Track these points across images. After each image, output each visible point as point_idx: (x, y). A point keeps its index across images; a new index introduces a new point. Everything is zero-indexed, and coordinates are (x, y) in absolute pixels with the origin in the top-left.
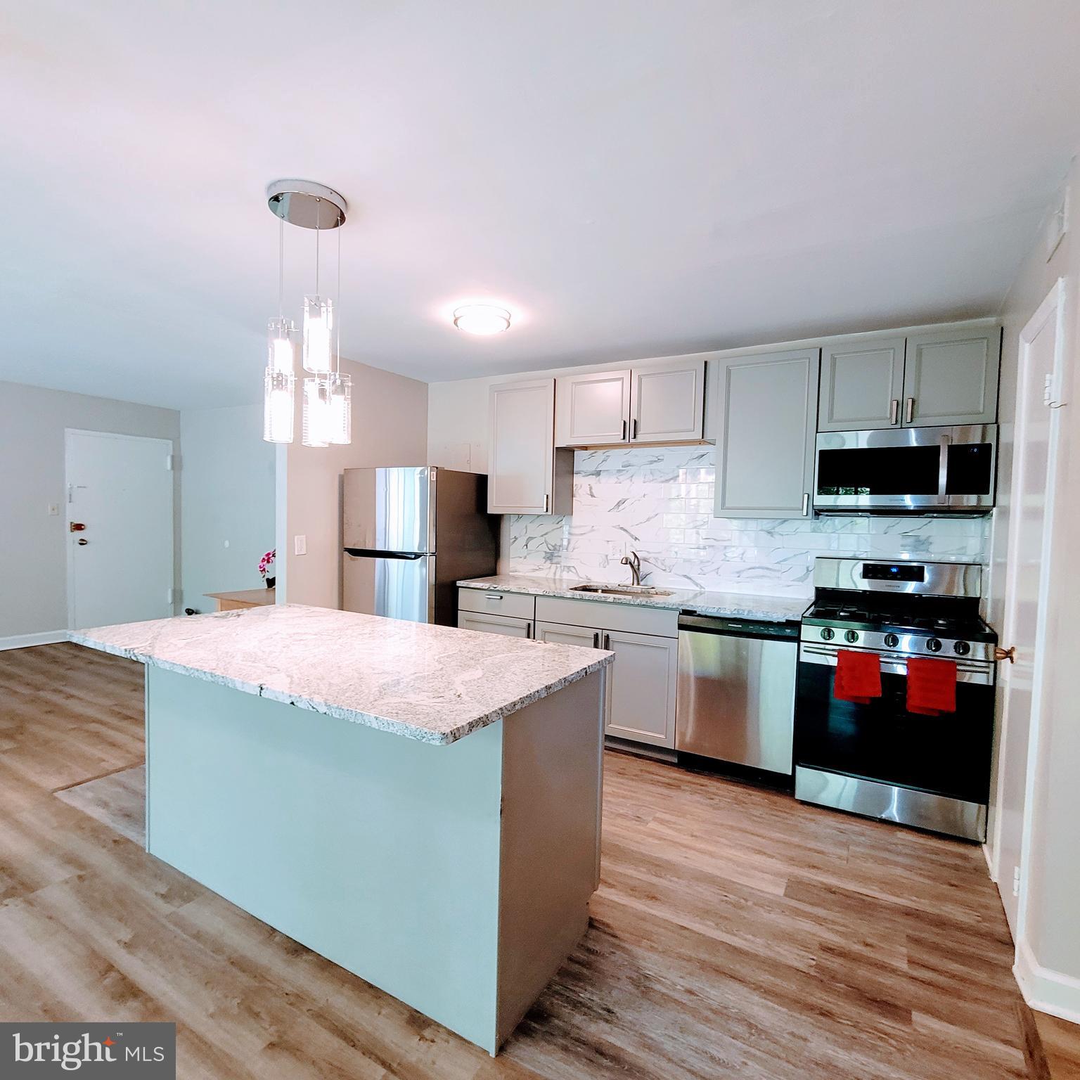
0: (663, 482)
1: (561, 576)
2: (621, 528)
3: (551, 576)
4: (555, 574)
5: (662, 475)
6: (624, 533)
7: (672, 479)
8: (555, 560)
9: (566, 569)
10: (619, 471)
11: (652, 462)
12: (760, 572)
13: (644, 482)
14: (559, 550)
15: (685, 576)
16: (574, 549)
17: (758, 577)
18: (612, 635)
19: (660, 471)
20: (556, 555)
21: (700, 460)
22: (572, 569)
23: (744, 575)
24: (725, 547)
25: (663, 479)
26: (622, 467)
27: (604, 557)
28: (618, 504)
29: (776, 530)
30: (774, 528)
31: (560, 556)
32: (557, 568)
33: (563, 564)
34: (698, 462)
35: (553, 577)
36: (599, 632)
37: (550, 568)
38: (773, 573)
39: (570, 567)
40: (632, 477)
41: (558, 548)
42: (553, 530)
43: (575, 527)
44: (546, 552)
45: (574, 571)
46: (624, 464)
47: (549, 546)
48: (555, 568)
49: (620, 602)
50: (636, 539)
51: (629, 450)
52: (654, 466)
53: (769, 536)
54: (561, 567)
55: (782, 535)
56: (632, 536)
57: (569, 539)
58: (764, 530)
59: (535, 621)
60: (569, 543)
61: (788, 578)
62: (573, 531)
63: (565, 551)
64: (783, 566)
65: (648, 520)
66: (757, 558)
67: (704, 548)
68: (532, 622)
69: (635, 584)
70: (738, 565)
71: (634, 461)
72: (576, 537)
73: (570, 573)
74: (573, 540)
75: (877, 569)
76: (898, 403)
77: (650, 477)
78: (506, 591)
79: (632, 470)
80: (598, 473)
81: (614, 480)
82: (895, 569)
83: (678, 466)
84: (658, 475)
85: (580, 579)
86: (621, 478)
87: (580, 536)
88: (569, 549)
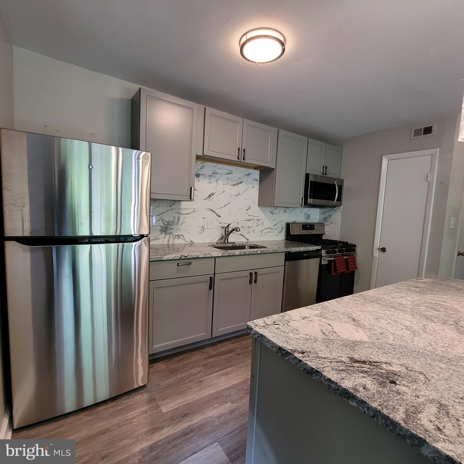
0: (232, 185)
1: (173, 242)
2: (212, 210)
3: (166, 242)
4: (169, 241)
5: (232, 181)
6: (213, 213)
7: (236, 184)
8: (169, 232)
9: (177, 237)
10: (210, 176)
11: (227, 174)
12: (268, 230)
13: (224, 185)
14: (172, 225)
15: (242, 235)
16: (182, 223)
17: (267, 233)
18: (259, 272)
19: (231, 179)
20: (170, 228)
21: (248, 176)
22: (182, 237)
23: (263, 232)
24: (258, 220)
25: (232, 184)
26: (212, 174)
27: (201, 227)
28: (210, 196)
29: (274, 212)
30: (273, 211)
31: (173, 229)
32: (170, 236)
33: (174, 234)
34: (247, 177)
35: (167, 244)
36: (251, 271)
37: (165, 237)
38: (272, 230)
39: (179, 235)
40: (217, 180)
41: (171, 223)
42: (167, 211)
43: (183, 209)
44: (161, 226)
45: (182, 238)
46: (213, 172)
47: (164, 222)
48: (169, 237)
49: (263, 252)
50: (219, 216)
51: (216, 164)
52: (228, 176)
53: (272, 215)
54: (173, 236)
55: (275, 214)
56: (217, 215)
57: (179, 217)
58: (270, 212)
59: (214, 274)
60: (179, 220)
61: (276, 232)
62: (182, 212)
63: (176, 225)
64: (276, 227)
65: (225, 206)
66: (268, 224)
67: (249, 220)
68: (213, 276)
69: (226, 242)
70: (261, 228)
71: (218, 171)
72: (183, 215)
73: (179, 239)
74: (182, 217)
75: (305, 226)
76: (323, 167)
77: (226, 182)
78: (194, 258)
79: (217, 176)
80: (198, 175)
81: (207, 181)
82: (308, 226)
83: (239, 178)
84: (230, 182)
85: (187, 243)
86: (212, 180)
87: (185, 216)
88: (179, 224)
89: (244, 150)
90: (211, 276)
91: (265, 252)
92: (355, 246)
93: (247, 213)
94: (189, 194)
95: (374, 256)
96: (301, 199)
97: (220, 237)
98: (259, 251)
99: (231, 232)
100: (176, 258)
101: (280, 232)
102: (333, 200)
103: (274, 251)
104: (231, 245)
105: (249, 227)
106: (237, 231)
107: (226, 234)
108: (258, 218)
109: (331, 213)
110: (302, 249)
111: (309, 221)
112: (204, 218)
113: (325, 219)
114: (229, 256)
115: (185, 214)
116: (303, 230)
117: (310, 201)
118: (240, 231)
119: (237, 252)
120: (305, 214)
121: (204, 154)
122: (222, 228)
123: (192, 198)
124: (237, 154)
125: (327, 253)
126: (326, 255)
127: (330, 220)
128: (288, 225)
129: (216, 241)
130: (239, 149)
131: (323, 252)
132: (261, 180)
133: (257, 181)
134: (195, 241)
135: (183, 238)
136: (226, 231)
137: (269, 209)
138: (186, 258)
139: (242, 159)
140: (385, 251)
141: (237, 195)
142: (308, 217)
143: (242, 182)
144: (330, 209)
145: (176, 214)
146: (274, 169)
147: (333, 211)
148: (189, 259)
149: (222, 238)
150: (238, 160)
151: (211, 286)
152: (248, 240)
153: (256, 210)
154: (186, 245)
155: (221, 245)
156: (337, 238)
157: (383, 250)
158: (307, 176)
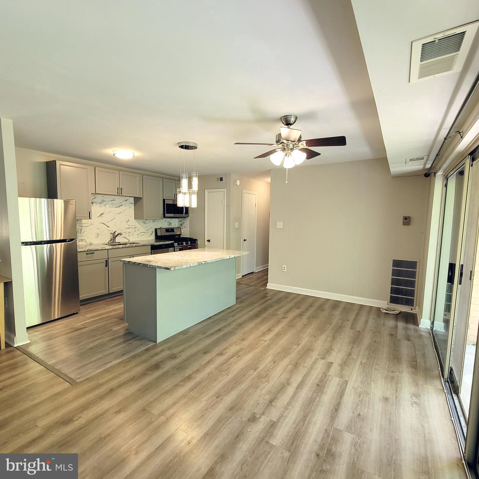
0: (116, 208)
2: (103, 223)
6: (104, 225)
7: (118, 207)
9: (81, 241)
10: (100, 203)
11: (112, 201)
12: (143, 234)
13: (110, 207)
15: (124, 237)
16: (84, 232)
17: (142, 235)
22: (83, 240)
23: (139, 235)
24: (135, 228)
25: (116, 207)
26: (102, 201)
27: (97, 234)
28: (101, 215)
29: (146, 222)
31: (78, 236)
34: (126, 202)
36: (130, 256)
38: (146, 233)
39: (82, 240)
40: (105, 205)
43: (84, 224)
49: (136, 246)
50: (108, 227)
52: (113, 202)
53: (144, 224)
54: (78, 240)
56: (107, 226)
57: (81, 229)
58: (143, 222)
59: (108, 258)
60: (81, 230)
61: (149, 234)
62: (83, 225)
63: (80, 233)
64: (148, 232)
65: (112, 220)
66: (142, 230)
67: (129, 228)
68: (107, 259)
69: (114, 242)
70: (138, 232)
71: (105, 200)
72: (84, 228)
73: (83, 242)
74: (83, 229)
75: (167, 230)
76: (175, 194)
77: (111, 206)
78: (95, 250)
79: (105, 203)
80: (92, 203)
81: (98, 206)
82: (170, 230)
83: (120, 203)
84: (114, 205)
85: (88, 244)
86: (101, 205)
87: (86, 227)
88: (81, 233)
89: (121, 188)
90: (106, 259)
91: (138, 245)
92: (197, 240)
93: (127, 224)
94: (89, 216)
95: (205, 245)
96: (161, 214)
97: (110, 239)
98: (134, 245)
99: (117, 236)
100: (85, 250)
101: (151, 234)
102: (183, 214)
103: (143, 245)
104: (118, 244)
105: (129, 232)
106: (120, 235)
107: (113, 237)
108: (135, 226)
109: (184, 221)
110: (161, 243)
111: (170, 227)
112: (98, 228)
113: (181, 225)
114: (116, 248)
115: (85, 227)
116: (166, 232)
117: (167, 215)
118: (122, 235)
119: (121, 246)
120: (168, 222)
121: (96, 193)
122: (111, 233)
123: (91, 218)
124: (117, 191)
125: (178, 244)
126: (177, 246)
127: (183, 226)
128: (156, 230)
129: (107, 241)
130: (118, 188)
131: (176, 244)
132: (135, 204)
133: (132, 204)
134: (93, 243)
135: (85, 241)
136: (113, 236)
137: (142, 221)
138: (91, 250)
139: (120, 194)
140: (210, 241)
141: (119, 213)
142: (170, 224)
143: (122, 205)
144: (183, 219)
145: (79, 227)
146: (142, 198)
147: (185, 220)
148: (92, 250)
149: (111, 240)
150: (118, 195)
151: (107, 264)
152: (129, 240)
153: (133, 222)
154: (87, 245)
155: (111, 244)
156: (188, 236)
157: (209, 241)
158: (164, 200)
